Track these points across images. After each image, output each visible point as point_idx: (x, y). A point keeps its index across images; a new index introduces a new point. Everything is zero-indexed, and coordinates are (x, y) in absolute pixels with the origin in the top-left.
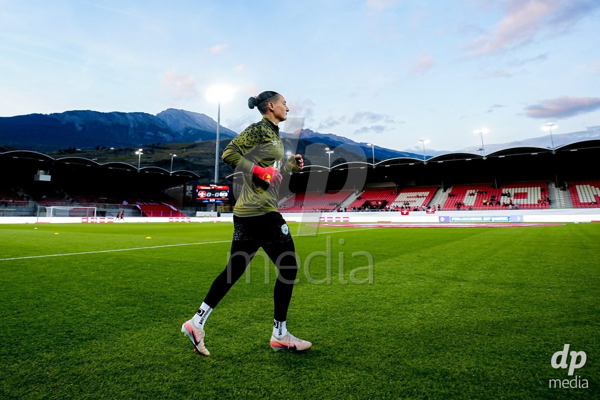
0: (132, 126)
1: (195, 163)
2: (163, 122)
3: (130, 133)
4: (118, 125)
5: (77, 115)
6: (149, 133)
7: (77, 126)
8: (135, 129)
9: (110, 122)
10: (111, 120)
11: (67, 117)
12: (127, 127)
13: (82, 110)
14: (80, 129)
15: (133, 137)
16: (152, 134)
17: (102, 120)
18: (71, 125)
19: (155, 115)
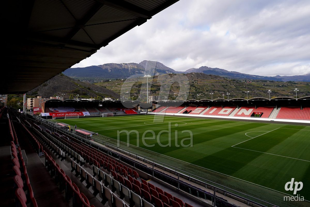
0: (130, 69)
1: (154, 84)
2: (142, 66)
3: (129, 72)
4: (124, 69)
5: (108, 66)
6: (137, 71)
7: (109, 70)
8: (131, 70)
9: (121, 68)
10: (121, 67)
11: (105, 67)
12: (128, 70)
13: (110, 63)
14: (110, 71)
15: (130, 73)
16: (138, 72)
17: (118, 67)
18: (107, 70)
19: (138, 63)
